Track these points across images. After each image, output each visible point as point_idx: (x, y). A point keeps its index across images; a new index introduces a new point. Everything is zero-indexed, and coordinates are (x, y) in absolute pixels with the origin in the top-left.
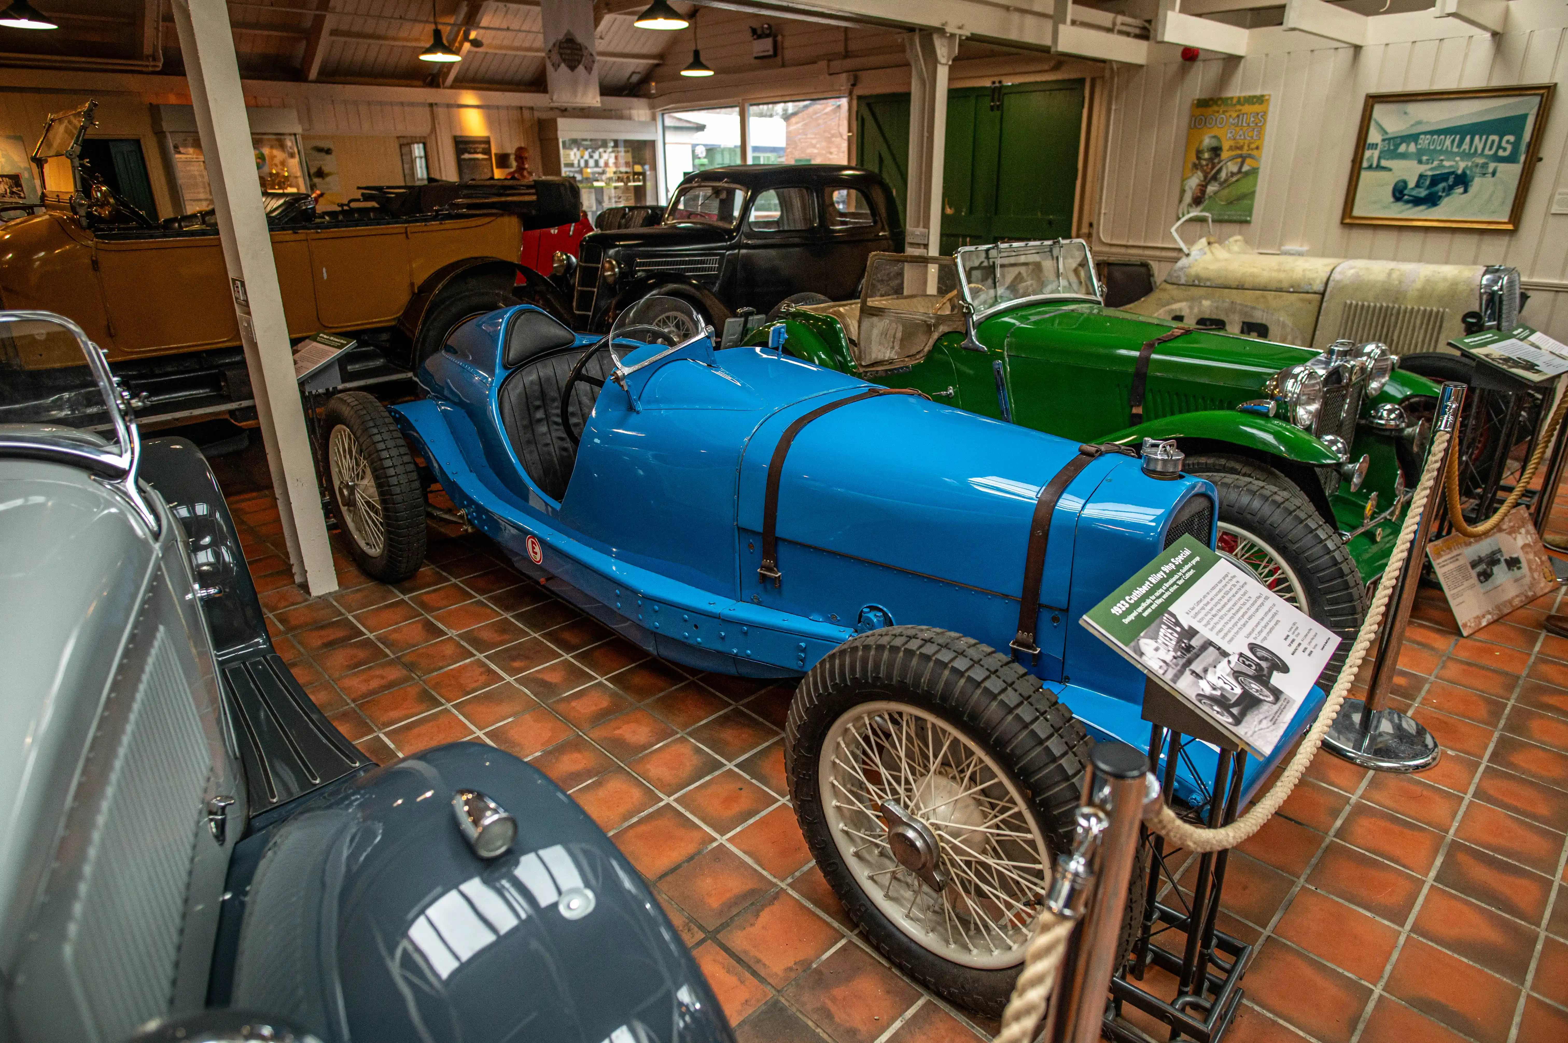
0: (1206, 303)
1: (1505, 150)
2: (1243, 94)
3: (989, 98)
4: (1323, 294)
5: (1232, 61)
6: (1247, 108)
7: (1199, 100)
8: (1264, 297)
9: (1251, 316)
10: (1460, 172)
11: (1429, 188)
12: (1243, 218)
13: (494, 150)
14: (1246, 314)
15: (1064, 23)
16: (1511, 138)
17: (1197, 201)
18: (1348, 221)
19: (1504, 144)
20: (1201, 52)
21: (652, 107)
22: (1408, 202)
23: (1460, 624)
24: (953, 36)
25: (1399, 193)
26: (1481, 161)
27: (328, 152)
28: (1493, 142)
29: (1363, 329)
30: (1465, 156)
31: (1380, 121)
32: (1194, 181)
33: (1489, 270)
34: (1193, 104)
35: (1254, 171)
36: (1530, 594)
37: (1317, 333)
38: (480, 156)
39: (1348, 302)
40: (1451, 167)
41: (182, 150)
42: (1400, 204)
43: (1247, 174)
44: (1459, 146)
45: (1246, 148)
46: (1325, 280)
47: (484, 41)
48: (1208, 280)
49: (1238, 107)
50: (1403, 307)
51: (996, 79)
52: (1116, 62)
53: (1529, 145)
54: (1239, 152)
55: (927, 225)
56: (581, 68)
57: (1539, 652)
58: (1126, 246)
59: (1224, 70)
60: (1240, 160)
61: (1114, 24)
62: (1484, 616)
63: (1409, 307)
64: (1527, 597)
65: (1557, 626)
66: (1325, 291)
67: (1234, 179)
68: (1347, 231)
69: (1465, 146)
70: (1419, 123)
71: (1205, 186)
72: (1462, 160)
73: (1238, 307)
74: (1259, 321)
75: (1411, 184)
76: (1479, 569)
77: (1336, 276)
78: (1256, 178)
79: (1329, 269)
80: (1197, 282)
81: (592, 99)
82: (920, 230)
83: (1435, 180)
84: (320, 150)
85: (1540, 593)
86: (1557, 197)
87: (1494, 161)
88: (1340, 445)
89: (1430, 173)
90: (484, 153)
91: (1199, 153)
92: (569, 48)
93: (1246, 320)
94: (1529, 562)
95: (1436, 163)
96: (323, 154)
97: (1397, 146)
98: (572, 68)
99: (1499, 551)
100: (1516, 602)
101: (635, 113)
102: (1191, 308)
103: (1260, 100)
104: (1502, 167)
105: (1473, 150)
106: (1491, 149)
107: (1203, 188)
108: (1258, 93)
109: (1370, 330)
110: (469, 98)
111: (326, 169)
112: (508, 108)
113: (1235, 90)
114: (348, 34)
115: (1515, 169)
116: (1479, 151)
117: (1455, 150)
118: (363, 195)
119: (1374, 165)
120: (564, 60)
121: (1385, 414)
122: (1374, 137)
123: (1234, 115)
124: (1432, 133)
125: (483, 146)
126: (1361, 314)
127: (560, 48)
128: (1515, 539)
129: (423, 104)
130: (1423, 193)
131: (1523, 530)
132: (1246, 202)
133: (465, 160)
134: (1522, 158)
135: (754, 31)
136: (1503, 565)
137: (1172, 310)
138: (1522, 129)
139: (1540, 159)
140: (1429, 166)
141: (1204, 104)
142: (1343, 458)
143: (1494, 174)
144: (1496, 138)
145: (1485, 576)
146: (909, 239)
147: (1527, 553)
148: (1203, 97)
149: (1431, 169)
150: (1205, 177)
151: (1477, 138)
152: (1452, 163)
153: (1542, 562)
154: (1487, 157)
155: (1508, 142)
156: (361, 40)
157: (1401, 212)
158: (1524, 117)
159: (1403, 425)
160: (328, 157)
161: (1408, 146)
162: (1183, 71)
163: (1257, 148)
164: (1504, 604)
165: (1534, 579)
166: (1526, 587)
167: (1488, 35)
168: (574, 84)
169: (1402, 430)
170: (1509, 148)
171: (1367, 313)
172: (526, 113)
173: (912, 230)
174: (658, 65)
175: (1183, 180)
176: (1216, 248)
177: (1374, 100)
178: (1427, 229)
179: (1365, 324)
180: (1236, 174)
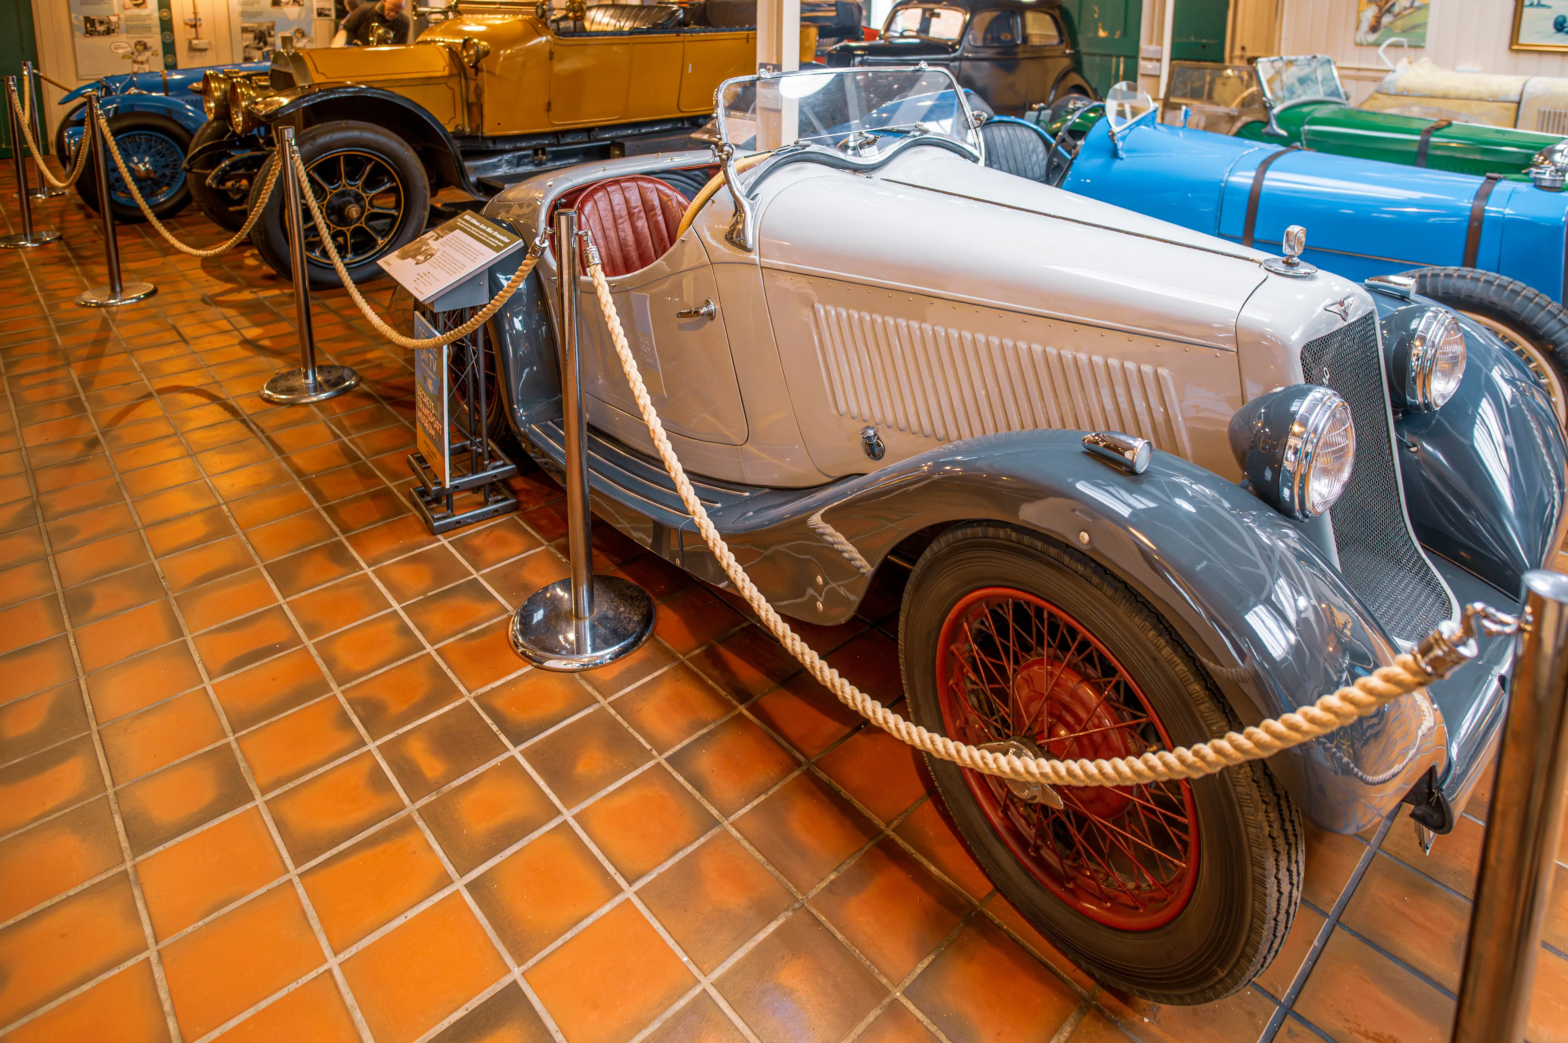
4: (1519, 103)
8: (1467, 104)
12: (1418, 44)
17: (1374, 29)
18: (1515, 47)
25: (1560, 26)
32: (1370, 13)
35: (1425, 7)
39: (1539, 108)
42: (1561, 35)
43: (1419, 8)
46: (1519, 92)
55: (1160, 43)
66: (1520, 101)
67: (1408, 12)
68: (1514, 55)
71: (1381, 18)
77: (1529, 89)
78: (1427, 12)
79: (1521, 84)
82: (1153, 48)
107: (1378, 19)
119: (1535, 3)
132: (1418, 30)
150: (1380, 10)
157: (1563, 41)
171: (1560, 118)
173: (1146, 47)
175: (1359, 12)
180: (1408, 8)
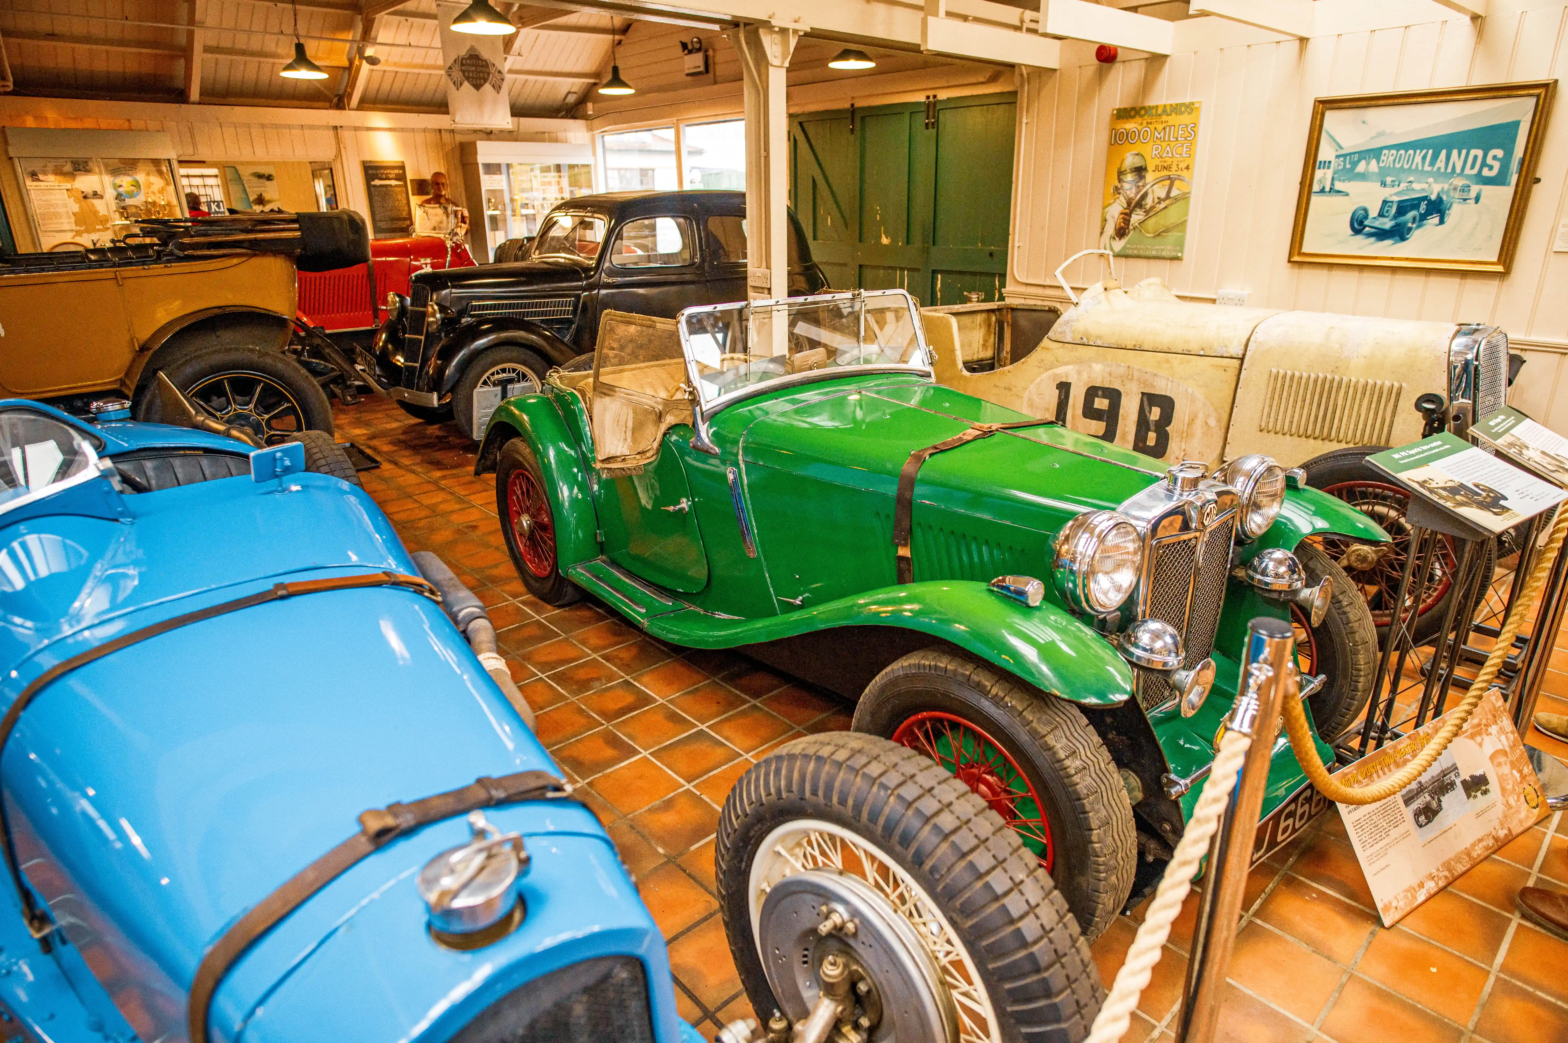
0: (1098, 367)
1: (1491, 168)
2: (1170, 102)
3: (924, 115)
4: (1242, 359)
5: (1156, 61)
6: (1173, 119)
7: (1119, 110)
8: (1168, 361)
9: (1152, 386)
10: (1433, 197)
11: (1395, 217)
12: (1174, 254)
13: (410, 176)
14: (1145, 382)
15: (936, 15)
16: (1499, 153)
17: (1121, 233)
18: (1296, 258)
19: (1489, 161)
20: (1119, 50)
21: (590, 129)
22: (1370, 235)
23: (1379, 905)
24: (784, 31)
25: (1358, 225)
26: (1459, 182)
27: (269, 178)
28: (1476, 157)
29: (1294, 407)
30: (1439, 175)
31: (1332, 134)
32: (1116, 209)
33: (1463, 330)
34: (1113, 115)
35: (1185, 197)
36: (1502, 833)
37: (1235, 410)
38: (393, 183)
39: (1274, 371)
40: (1423, 190)
41: (41, 177)
42: (1359, 237)
43: (1176, 199)
44: (1432, 164)
45: (1174, 167)
46: (1244, 341)
47: (382, 58)
48: (1099, 337)
49: (1164, 118)
50: (1345, 380)
51: (931, 93)
52: (1025, 65)
53: (1522, 162)
54: (1166, 173)
55: (769, 265)
56: (487, 87)
57: (1503, 968)
58: (1044, 286)
59: (1146, 75)
60: (1168, 182)
61: (1022, 21)
62: (1421, 885)
63: (1354, 380)
64: (1496, 839)
65: (1537, 911)
66: (1244, 355)
67: (1163, 205)
68: (1296, 271)
69: (1441, 163)
70: (1381, 134)
71: (1129, 215)
72: (1436, 181)
73: (1136, 374)
74: (1163, 393)
75: (1373, 213)
76: (1418, 804)
77: (1258, 336)
78: (1188, 204)
79: (1252, 324)
80: (1085, 341)
81: (503, 120)
83: (1403, 208)
84: (260, 176)
85: (1516, 830)
86: (1561, 230)
87: (1477, 183)
88: (1169, 640)
89: (1396, 199)
90: (397, 178)
91: (1121, 173)
92: (473, 65)
93: (1147, 390)
94: (1501, 779)
95: (1403, 186)
96: (264, 181)
97: (1355, 164)
98: (478, 87)
99: (1454, 768)
100: (1478, 851)
101: (571, 135)
102: (1079, 373)
103: (1190, 108)
104: (1488, 191)
105: (1449, 170)
106: (1472, 167)
107: (1126, 217)
108: (1187, 100)
109: (1302, 408)
110: (378, 119)
111: (267, 196)
112: (425, 130)
113: (1159, 98)
114: (231, 51)
115: (1506, 193)
116: (1458, 170)
117: (1427, 168)
118: (142, 229)
119: (1327, 189)
120: (467, 78)
121: (1271, 565)
122: (1326, 152)
123: (1160, 127)
124: (1398, 147)
125: (396, 171)
126: (1291, 387)
127: (462, 64)
128: (1480, 745)
129: (327, 127)
130: (1387, 224)
131: (1494, 729)
132: (1175, 234)
133: (375, 186)
134: (1514, 178)
135: (684, 46)
136: (1459, 789)
137: (1056, 375)
138: (1513, 140)
139: (1538, 181)
140: (1396, 190)
141: (1123, 114)
142: (1173, 661)
143: (1477, 199)
144: (1480, 153)
145: (1428, 814)
146: (751, 282)
147: (1499, 764)
148: (1122, 106)
149: (1396, 194)
150: (1129, 204)
151: (1455, 152)
152: (1425, 186)
153: (1523, 777)
154: (1468, 177)
155: (1495, 158)
156: (248, 58)
157: (1360, 248)
158: (1516, 124)
159: (1299, 585)
160: (268, 183)
161: (1368, 164)
162: (1100, 77)
163: (1187, 168)
164: (1458, 859)
165: (1508, 806)
166: (1496, 823)
167: (1467, 19)
168: (481, 103)
169: (1296, 592)
170: (1497, 165)
171: (1299, 384)
172: (446, 137)
174: (595, 84)
175: (1104, 208)
176: (1117, 295)
177: (1326, 105)
178: (1394, 270)
179: (1296, 402)
180: (1164, 200)
